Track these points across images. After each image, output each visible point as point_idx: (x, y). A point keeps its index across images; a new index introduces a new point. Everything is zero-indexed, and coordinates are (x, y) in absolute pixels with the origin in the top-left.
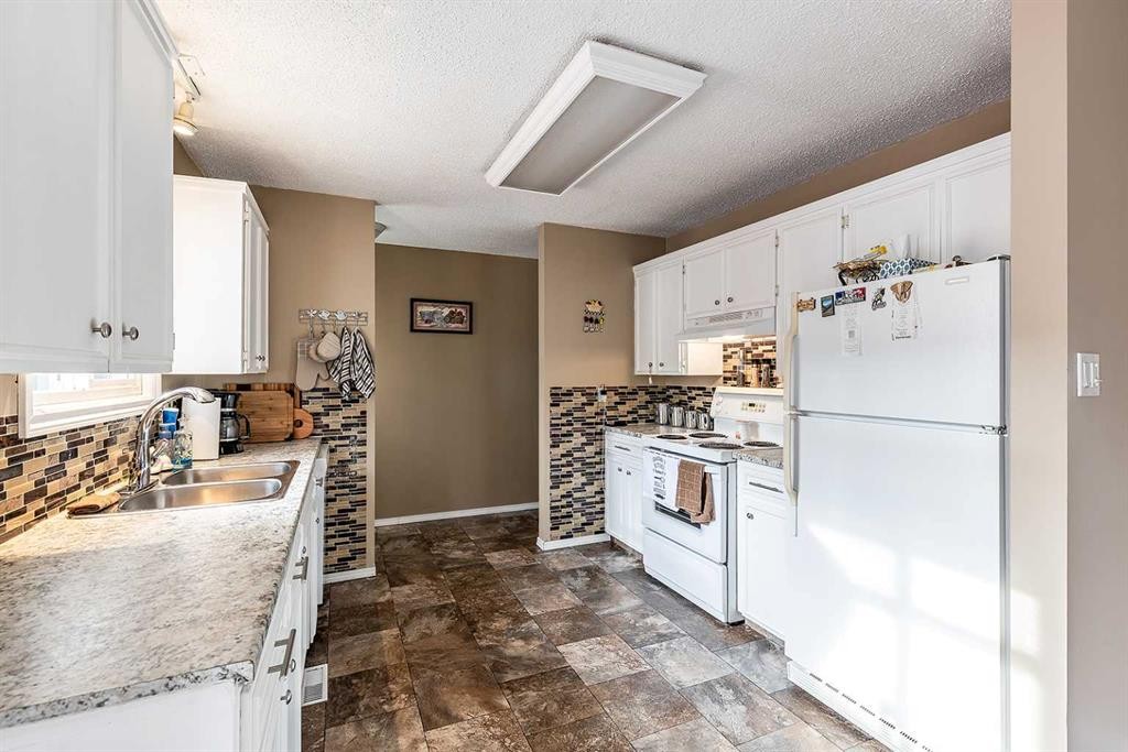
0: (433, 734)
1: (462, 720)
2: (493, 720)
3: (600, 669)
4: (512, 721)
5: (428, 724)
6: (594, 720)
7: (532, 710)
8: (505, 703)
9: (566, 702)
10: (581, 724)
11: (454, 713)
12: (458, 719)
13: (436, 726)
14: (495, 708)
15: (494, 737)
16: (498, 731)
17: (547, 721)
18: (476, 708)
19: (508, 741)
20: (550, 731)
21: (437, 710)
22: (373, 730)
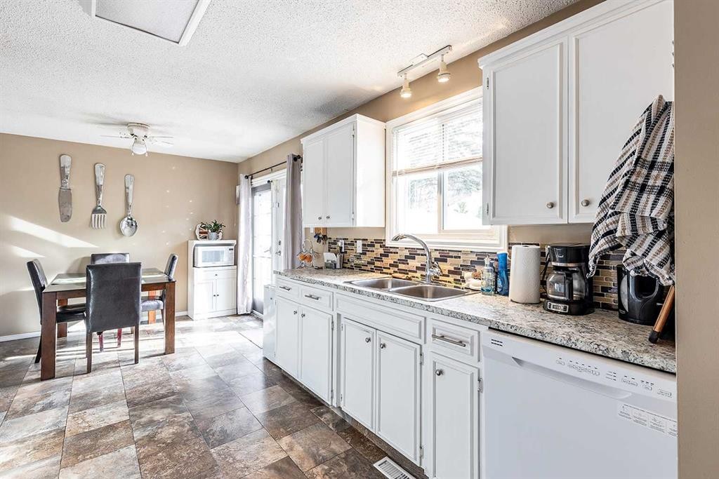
0: (282, 456)
1: (266, 468)
2: (242, 471)
4: (227, 474)
5: (288, 460)
11: (273, 471)
12: (269, 467)
13: (282, 460)
15: (240, 461)
16: (238, 465)
19: (231, 461)
20: (200, 472)
21: (287, 472)
22: (322, 452)
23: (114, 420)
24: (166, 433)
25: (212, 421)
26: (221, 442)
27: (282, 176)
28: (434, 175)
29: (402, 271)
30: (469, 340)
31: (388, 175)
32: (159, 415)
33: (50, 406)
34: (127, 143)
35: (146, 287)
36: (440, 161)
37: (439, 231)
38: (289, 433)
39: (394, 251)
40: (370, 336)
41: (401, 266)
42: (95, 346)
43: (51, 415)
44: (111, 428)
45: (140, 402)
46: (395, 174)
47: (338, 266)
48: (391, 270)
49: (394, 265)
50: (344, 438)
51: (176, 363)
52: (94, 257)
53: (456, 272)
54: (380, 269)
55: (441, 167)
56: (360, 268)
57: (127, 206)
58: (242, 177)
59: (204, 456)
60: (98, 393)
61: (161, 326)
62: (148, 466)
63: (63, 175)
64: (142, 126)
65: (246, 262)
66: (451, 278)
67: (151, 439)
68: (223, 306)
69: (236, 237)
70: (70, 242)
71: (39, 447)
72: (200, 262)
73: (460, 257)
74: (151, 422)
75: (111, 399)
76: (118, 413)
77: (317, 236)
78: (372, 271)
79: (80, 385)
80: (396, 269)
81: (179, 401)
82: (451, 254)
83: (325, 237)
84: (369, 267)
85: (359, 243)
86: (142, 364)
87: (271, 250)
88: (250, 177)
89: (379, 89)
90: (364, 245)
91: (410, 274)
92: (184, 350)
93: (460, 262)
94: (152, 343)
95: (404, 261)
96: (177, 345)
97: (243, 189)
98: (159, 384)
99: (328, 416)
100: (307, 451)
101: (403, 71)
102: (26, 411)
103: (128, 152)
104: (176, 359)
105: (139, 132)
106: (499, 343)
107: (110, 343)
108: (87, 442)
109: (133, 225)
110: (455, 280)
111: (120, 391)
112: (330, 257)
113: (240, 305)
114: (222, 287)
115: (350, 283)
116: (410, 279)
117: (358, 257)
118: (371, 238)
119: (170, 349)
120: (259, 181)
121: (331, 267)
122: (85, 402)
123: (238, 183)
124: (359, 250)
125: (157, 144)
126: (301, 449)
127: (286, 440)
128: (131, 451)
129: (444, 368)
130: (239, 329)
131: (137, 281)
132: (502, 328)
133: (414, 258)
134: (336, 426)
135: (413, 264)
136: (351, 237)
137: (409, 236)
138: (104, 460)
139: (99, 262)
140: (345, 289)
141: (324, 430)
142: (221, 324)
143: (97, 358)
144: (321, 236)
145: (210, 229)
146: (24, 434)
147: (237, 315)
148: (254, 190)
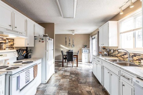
0: (89, 90)
3: (64, 93)
6: (70, 87)
7: (77, 89)
8: (80, 91)
9: (72, 89)
10: (72, 87)
12: (87, 91)
14: (81, 91)
16: (82, 88)
17: (75, 88)
18: (84, 92)
21: (89, 93)
22: (97, 93)
23: (68, 75)
24: (73, 79)
25: (80, 80)
26: (80, 84)
27: (96, 36)
28: (132, 32)
29: (122, 58)
30: (131, 79)
31: (119, 33)
32: (73, 76)
33: (62, 70)
34: (72, 33)
35: (74, 56)
36: (134, 28)
37: (134, 48)
38: (92, 87)
39: (121, 52)
40: (109, 72)
41: (122, 57)
42: (68, 64)
43: (62, 72)
44: (67, 76)
45: (72, 73)
46: (120, 33)
47: (107, 55)
48: (120, 57)
49: (121, 56)
50: (103, 93)
51: (78, 69)
52: (69, 50)
53: (139, 60)
54: (117, 57)
55: (133, 30)
56: (112, 56)
57: (73, 43)
58: (90, 36)
59: (77, 85)
60: (67, 70)
61: (76, 62)
62: (70, 83)
63: (66, 39)
64: (73, 30)
65: (91, 52)
66: (137, 61)
67: (71, 79)
68: (87, 60)
69: (89, 48)
70: (66, 48)
71: (60, 75)
72: (83, 52)
73: (140, 56)
74: (72, 77)
75: (68, 72)
76: (68, 74)
77: (103, 48)
78: (115, 57)
79: (66, 69)
80: (121, 57)
81: (76, 75)
82: (137, 55)
83: (105, 48)
84: (114, 56)
85: (112, 50)
86: (73, 68)
87: (95, 51)
88: (92, 36)
89: (116, 13)
90: (113, 51)
91: (125, 59)
92: (80, 67)
93: (140, 57)
94: (75, 65)
95: (123, 55)
96: (78, 66)
97: (91, 39)
98: (74, 71)
99: (101, 87)
100: (94, 92)
101: (120, 8)
102: (60, 70)
103: (72, 34)
104: (78, 68)
105: (73, 31)
106: (138, 82)
107: (70, 63)
108: (64, 76)
109: (74, 46)
110: (139, 62)
111: (70, 71)
112: (105, 53)
113: (90, 61)
114: (87, 57)
115: (106, 59)
116: (124, 60)
117: (112, 53)
118: (115, 49)
119: (77, 66)
120: (93, 37)
121: (106, 55)
122: (65, 71)
123: (90, 38)
124: (112, 52)
125: (76, 33)
126: (93, 91)
127: (91, 88)
128: (69, 80)
129: (125, 85)
130: (89, 65)
131: (72, 55)
132: (140, 78)
133: (126, 55)
134: (102, 89)
135: (126, 56)
136: (110, 49)
137: (122, 49)
138: (66, 80)
139: (70, 51)
140: (104, 60)
141: (99, 89)
142: (86, 64)
143: (68, 65)
144: (104, 48)
145: (85, 46)
146: (59, 73)
147: (89, 62)
148: (93, 39)
